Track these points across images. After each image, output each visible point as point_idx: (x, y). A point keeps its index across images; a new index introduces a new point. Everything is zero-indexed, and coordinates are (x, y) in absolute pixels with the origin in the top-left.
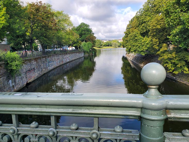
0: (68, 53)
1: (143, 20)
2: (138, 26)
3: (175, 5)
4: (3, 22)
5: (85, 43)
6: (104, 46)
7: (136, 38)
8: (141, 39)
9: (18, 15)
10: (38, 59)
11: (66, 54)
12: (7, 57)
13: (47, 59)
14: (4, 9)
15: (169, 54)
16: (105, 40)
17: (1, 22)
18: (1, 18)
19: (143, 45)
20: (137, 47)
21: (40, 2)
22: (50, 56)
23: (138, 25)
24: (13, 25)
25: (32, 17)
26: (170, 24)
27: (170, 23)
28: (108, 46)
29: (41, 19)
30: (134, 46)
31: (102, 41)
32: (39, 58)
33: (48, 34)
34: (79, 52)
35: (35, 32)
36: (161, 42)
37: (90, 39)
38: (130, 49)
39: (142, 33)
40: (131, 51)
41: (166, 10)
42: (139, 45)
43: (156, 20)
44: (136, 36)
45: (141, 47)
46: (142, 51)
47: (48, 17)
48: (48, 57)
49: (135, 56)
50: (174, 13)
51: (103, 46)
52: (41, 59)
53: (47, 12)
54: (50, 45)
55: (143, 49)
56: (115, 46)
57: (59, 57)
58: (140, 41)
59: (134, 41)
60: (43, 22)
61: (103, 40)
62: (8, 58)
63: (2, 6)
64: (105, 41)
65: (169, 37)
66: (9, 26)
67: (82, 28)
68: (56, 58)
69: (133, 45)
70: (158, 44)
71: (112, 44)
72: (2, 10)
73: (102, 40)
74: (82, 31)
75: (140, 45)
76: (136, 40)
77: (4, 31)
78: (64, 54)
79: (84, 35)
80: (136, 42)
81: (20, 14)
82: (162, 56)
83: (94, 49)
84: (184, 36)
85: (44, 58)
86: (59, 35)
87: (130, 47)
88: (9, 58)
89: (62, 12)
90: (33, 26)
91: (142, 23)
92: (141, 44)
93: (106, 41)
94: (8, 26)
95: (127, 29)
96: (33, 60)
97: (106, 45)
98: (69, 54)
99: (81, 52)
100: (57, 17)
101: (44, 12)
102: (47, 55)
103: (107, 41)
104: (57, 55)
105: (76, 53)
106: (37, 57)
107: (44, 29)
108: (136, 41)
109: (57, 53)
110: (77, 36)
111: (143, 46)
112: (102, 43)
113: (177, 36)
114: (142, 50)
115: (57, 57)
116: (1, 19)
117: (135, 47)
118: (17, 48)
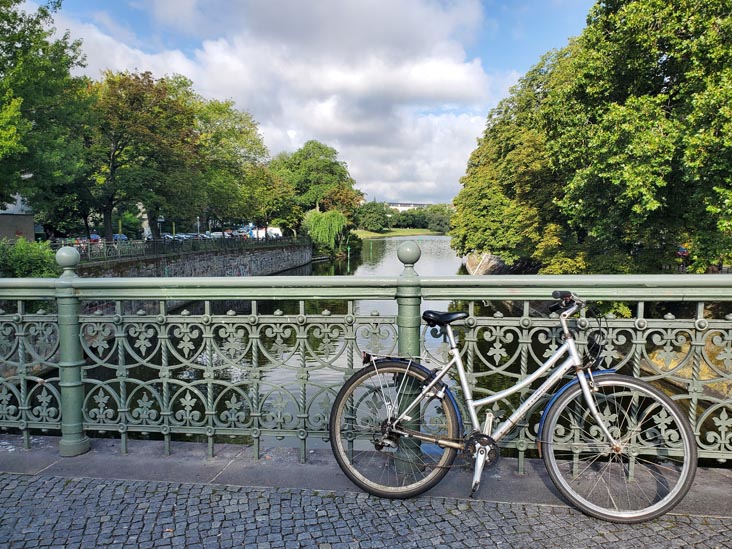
0: (247, 250)
1: (509, 139)
2: (495, 161)
3: (574, 101)
4: (9, 143)
5: (319, 213)
6: (397, 226)
7: (485, 202)
8: (502, 204)
9: (63, 118)
10: (127, 266)
11: (241, 251)
12: (14, 256)
13: (163, 269)
14: (17, 103)
15: (565, 259)
16: (402, 205)
17: (3, 143)
18: (4, 128)
19: (509, 227)
20: (486, 234)
21: (147, 75)
22: (174, 258)
23: (494, 156)
24: (44, 151)
25: (115, 122)
26: (561, 161)
27: (560, 157)
28: (413, 226)
29: (147, 131)
30: (476, 229)
31: (391, 207)
32: (131, 263)
33: (169, 180)
34: (293, 247)
35: (124, 174)
36: (548, 217)
37: (337, 201)
38: (465, 238)
39: (505, 183)
40: (467, 245)
41: (546, 116)
42: (494, 226)
43: (531, 144)
44: (485, 196)
45: (500, 232)
46: (504, 248)
47: (172, 124)
48: (169, 261)
49: (490, 265)
50: (570, 126)
51: (394, 227)
52: (138, 268)
53: (171, 108)
54: (188, 219)
55: (509, 242)
56: (438, 227)
57: (209, 264)
58: (496, 212)
59: (477, 212)
60: (153, 140)
61: (393, 204)
62: (17, 261)
63: (10, 93)
64: (401, 209)
65: (560, 203)
66: (29, 156)
67: (311, 162)
68: (197, 265)
69: (475, 227)
70: (536, 225)
71: (429, 219)
72: (9, 104)
73: (390, 204)
74: (310, 170)
75: (498, 225)
76: (485, 207)
77: (11, 172)
78: (232, 252)
79: (315, 184)
80: (484, 216)
81: (69, 114)
82: (546, 266)
83: (354, 237)
84: (599, 200)
85: (152, 266)
86: (212, 183)
87: (462, 232)
88: (19, 260)
89: (228, 105)
90: (117, 152)
91: (508, 151)
92: (501, 222)
93: (406, 209)
94: (26, 154)
95: (470, 167)
96: (107, 270)
97: (405, 224)
98: (252, 251)
99: (299, 247)
100: (207, 121)
101: (161, 107)
102: (163, 256)
103: (411, 207)
104: (202, 254)
105: (279, 248)
106: (124, 260)
107: (155, 165)
108: (484, 212)
109: (202, 247)
110: (285, 189)
111: (507, 231)
112: (390, 216)
113: (580, 201)
114: (505, 242)
115: (204, 263)
116: (4, 133)
117: (479, 234)
118: (64, 227)
